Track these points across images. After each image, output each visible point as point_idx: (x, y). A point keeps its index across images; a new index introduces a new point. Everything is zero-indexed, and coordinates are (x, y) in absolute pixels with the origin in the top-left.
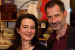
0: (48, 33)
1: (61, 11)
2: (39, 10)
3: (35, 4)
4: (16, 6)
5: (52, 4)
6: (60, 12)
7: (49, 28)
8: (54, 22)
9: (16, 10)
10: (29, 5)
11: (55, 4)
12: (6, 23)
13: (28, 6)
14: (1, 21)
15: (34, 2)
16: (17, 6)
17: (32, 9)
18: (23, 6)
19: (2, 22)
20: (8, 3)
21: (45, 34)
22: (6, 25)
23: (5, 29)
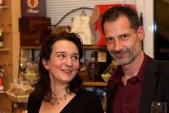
0: (111, 71)
1: (131, 28)
2: (94, 27)
3: (85, 15)
4: (49, 19)
5: (114, 14)
6: (131, 30)
7: (113, 62)
8: (117, 49)
9: (49, 27)
10: (75, 17)
11: (120, 14)
12: (31, 52)
13: (73, 19)
14: (21, 49)
15: (83, 12)
16: (52, 19)
17: (81, 24)
18: (62, 19)
19: (22, 51)
20: (34, 14)
21: (105, 74)
22: (31, 56)
23: (28, 64)
